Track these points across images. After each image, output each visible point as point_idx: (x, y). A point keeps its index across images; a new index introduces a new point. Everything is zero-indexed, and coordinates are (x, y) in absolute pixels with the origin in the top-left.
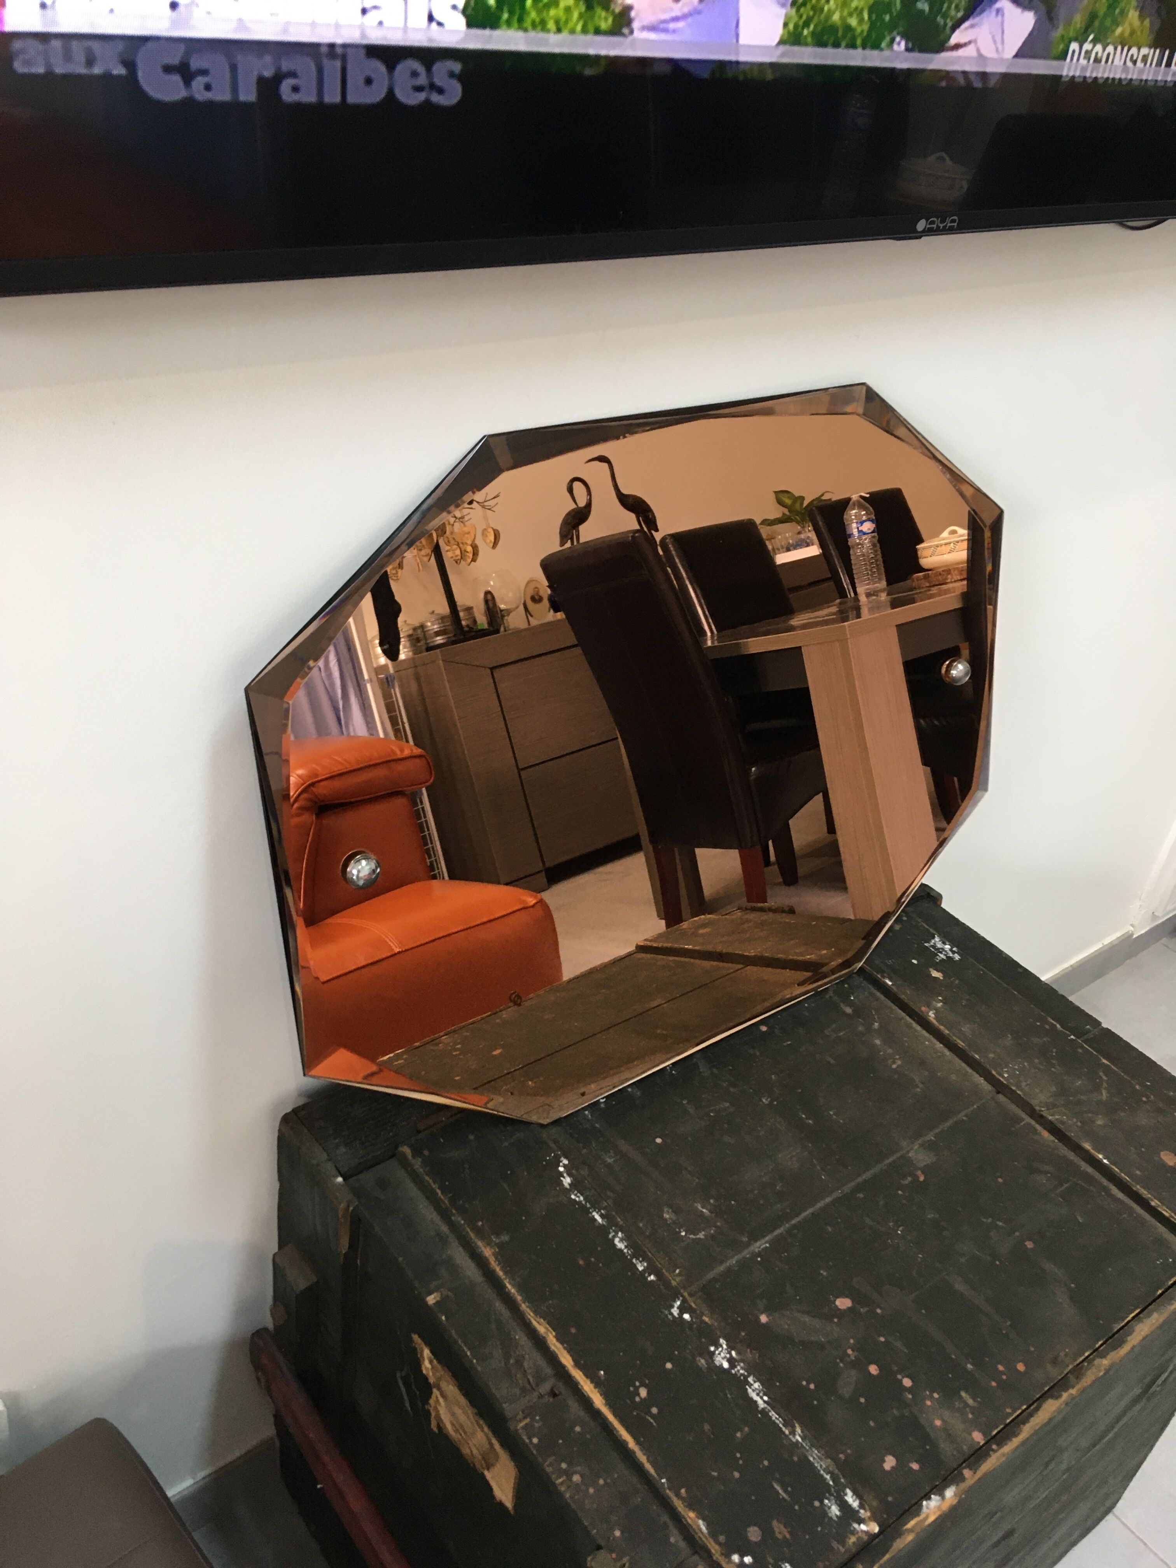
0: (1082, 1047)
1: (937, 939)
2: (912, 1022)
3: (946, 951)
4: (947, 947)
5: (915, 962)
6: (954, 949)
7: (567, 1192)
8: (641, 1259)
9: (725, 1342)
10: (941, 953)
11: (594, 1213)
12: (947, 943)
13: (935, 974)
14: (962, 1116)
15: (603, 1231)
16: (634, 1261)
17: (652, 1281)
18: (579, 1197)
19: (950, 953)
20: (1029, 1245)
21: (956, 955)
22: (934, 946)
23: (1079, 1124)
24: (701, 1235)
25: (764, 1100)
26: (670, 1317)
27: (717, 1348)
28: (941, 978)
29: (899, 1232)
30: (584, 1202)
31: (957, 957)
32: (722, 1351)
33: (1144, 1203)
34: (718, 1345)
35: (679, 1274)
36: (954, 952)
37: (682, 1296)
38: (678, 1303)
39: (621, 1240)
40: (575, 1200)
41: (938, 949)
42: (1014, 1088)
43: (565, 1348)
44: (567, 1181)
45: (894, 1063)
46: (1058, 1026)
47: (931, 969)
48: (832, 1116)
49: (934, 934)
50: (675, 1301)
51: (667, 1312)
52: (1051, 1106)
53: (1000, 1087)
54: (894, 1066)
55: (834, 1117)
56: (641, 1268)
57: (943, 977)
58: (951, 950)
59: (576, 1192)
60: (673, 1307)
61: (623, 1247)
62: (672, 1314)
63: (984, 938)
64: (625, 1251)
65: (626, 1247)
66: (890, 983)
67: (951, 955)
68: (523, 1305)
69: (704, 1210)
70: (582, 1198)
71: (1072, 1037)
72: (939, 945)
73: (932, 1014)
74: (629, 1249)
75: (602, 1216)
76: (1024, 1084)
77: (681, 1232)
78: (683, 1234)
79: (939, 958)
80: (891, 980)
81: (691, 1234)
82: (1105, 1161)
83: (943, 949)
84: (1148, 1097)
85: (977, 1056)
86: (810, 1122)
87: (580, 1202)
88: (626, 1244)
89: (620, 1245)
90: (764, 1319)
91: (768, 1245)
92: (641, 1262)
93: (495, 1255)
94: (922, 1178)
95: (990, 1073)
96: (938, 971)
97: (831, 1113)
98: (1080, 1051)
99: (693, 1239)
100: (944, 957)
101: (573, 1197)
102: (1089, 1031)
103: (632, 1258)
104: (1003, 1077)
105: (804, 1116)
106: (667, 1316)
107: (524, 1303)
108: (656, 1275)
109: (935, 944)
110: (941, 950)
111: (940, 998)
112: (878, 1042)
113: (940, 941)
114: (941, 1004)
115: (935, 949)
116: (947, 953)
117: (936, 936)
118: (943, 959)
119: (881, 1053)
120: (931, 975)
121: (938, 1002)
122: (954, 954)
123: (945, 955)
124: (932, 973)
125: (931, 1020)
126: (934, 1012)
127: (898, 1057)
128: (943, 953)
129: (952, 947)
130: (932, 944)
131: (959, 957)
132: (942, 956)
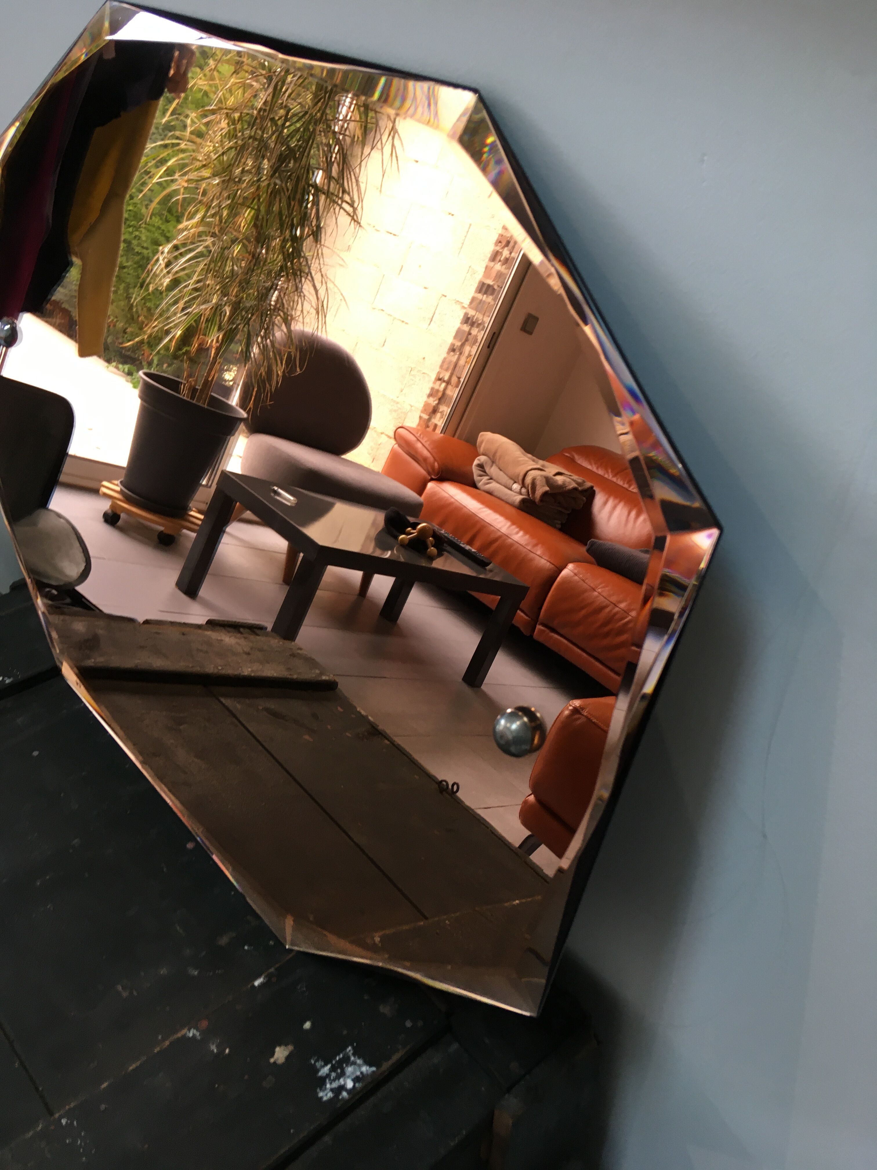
1: (366, 1068)
3: (338, 1078)
4: (350, 1084)
5: (307, 1025)
6: (345, 1094)
10: (333, 1069)
13: (280, 1054)
19: (335, 1085)
21: (330, 1095)
22: (346, 1060)
28: (272, 1060)
31: (326, 1095)
36: (336, 1090)
47: (290, 1048)
49: (378, 1066)
54: (119, 988)
57: (275, 1063)
58: (342, 1088)
66: (257, 983)
67: (328, 1085)
72: (352, 1071)
73: (193, 1034)
79: (318, 1064)
80: (262, 985)
83: (343, 1074)
86: (38, 884)
96: (288, 1058)
104: (62, 1117)
109: (354, 1063)
110: (339, 1070)
111: (227, 1051)
112: (163, 971)
113: (362, 1073)
114: (215, 1051)
115: (341, 1062)
116: (334, 1080)
117: (374, 1069)
118: (318, 1071)
119: (142, 974)
120: (280, 1045)
121: (217, 1047)
122: (332, 1090)
123: (328, 1076)
124: (283, 1047)
125: (184, 1031)
126: (199, 1038)
127: (135, 993)
128: (333, 1075)
129: (349, 1092)
130: (352, 1058)
131: (325, 1099)
132: (326, 1070)
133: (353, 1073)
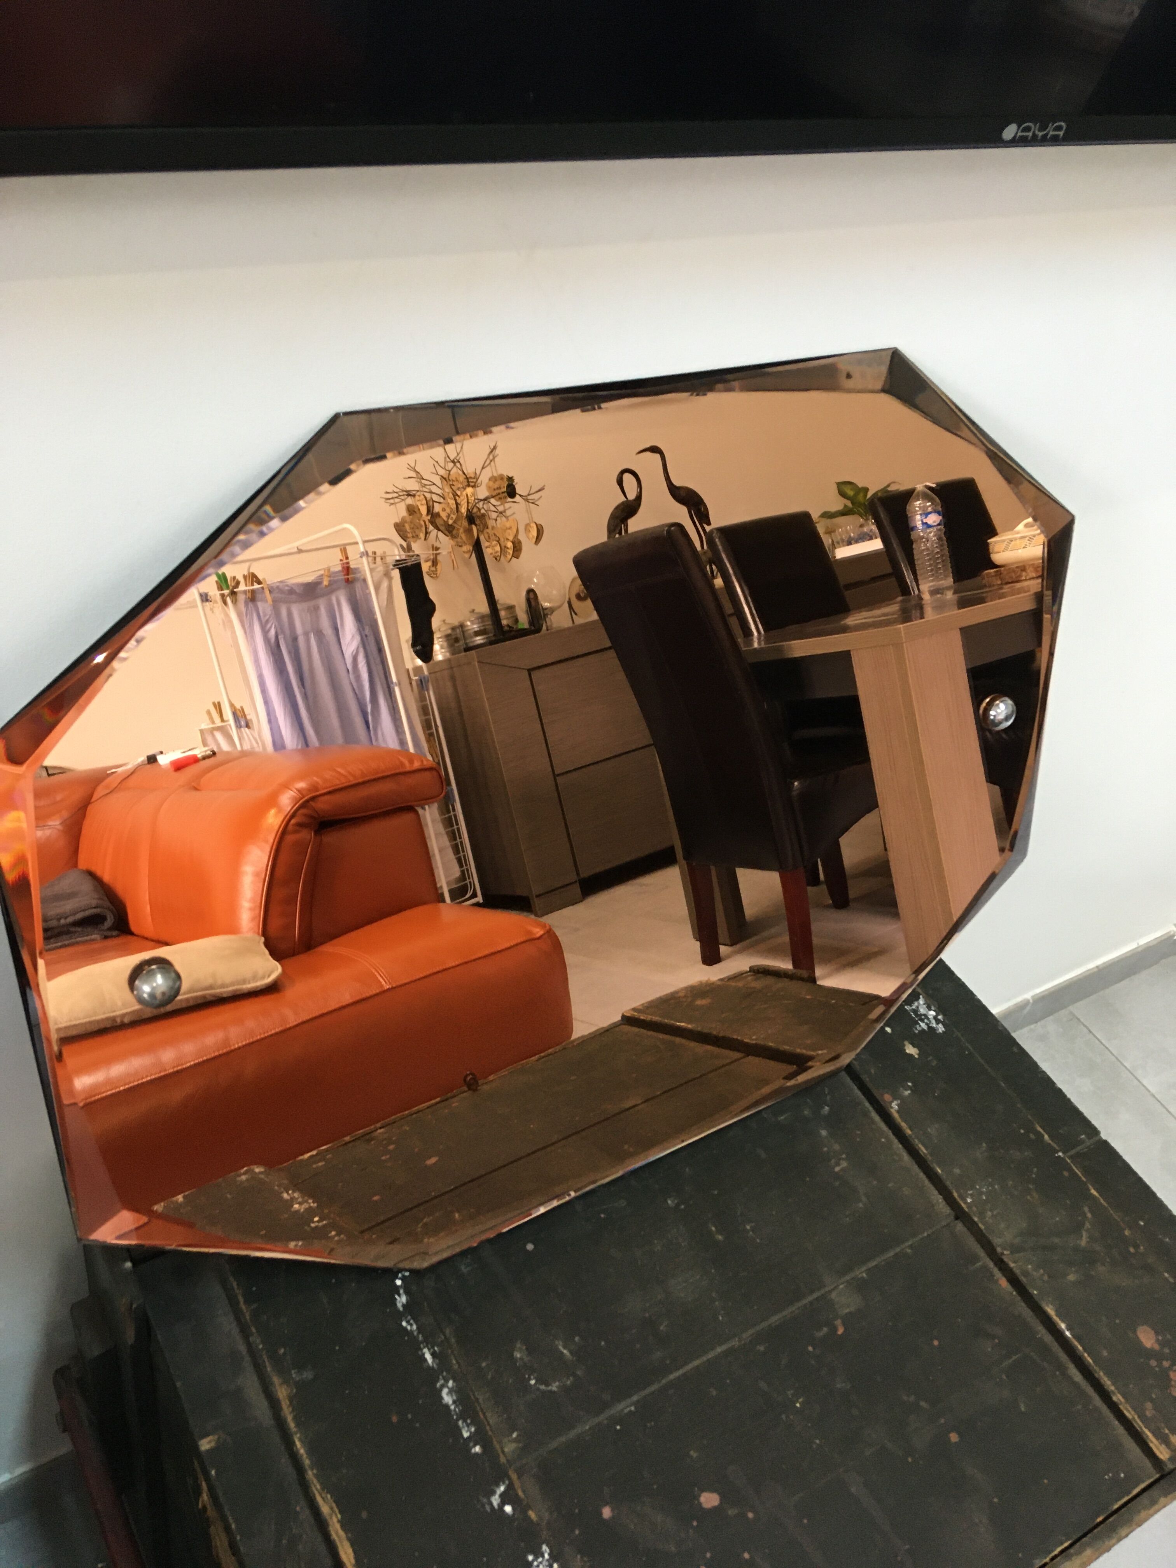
0: (1070, 1170)
1: (921, 1001)
2: (871, 1109)
3: (928, 1019)
4: (932, 1013)
5: (888, 1030)
6: (940, 1017)
7: (400, 1316)
8: (469, 1421)
9: (548, 1550)
10: (922, 1021)
11: (426, 1350)
12: (933, 1008)
13: (911, 1050)
14: (906, 1247)
15: (431, 1376)
16: (460, 1423)
17: (476, 1454)
18: (411, 1325)
19: (934, 1022)
20: (954, 1437)
21: (940, 1025)
22: (916, 1011)
23: (1046, 1278)
24: (554, 1387)
25: (669, 1202)
26: (488, 1508)
27: (536, 1558)
28: (917, 1056)
29: (798, 1405)
30: (415, 1333)
31: (941, 1029)
32: (541, 1563)
33: (1105, 1396)
34: (538, 1554)
35: (515, 1440)
36: (938, 1021)
37: (510, 1479)
38: (502, 1488)
39: (450, 1392)
40: (405, 1329)
41: (921, 1015)
42: (976, 1219)
43: (349, 1539)
44: (402, 1300)
45: (838, 1164)
46: (1046, 1137)
47: (906, 1043)
48: (748, 1231)
49: (920, 994)
50: (498, 1486)
51: (485, 1500)
52: (1015, 1249)
53: (960, 1215)
54: (837, 1169)
55: (751, 1233)
56: (466, 1434)
57: (919, 1055)
58: (935, 1018)
59: (409, 1317)
60: (494, 1493)
61: (450, 1402)
62: (491, 1504)
63: (979, 1001)
64: (452, 1407)
65: (454, 1402)
67: (934, 1025)
68: (310, 1473)
69: (565, 1351)
70: (415, 1327)
71: (1060, 1154)
72: (923, 1010)
73: (895, 1105)
74: (457, 1406)
75: (433, 1355)
76: (989, 1213)
77: (529, 1379)
78: (533, 1382)
79: (919, 1028)
81: (542, 1384)
82: (1068, 1334)
83: (926, 1016)
84: (1136, 1247)
85: (939, 1171)
86: (720, 1237)
87: (412, 1331)
88: (455, 1398)
89: (447, 1398)
90: (607, 1512)
91: (633, 1408)
92: (468, 1426)
93: (291, 1399)
94: (840, 1331)
95: (951, 1193)
96: (914, 1046)
97: (748, 1227)
98: (1066, 1174)
99: (544, 1392)
100: (925, 1027)
101: (404, 1324)
102: (1082, 1142)
103: (458, 1420)
104: (966, 1203)
105: (713, 1229)
106: (483, 1506)
107: (312, 1470)
108: (483, 1447)
109: (918, 1007)
110: (923, 1017)
111: (910, 1084)
112: (824, 1133)
113: (924, 1004)
114: (909, 1092)
115: (917, 1015)
116: (930, 1021)
117: (921, 996)
118: (923, 1030)
119: (825, 1149)
120: (905, 1050)
121: (906, 1090)
122: (937, 1024)
123: (927, 1024)
124: (906, 1048)
125: (893, 1111)
126: (899, 1102)
127: (844, 1156)
128: (926, 1021)
129: (937, 1015)
130: (914, 1007)
131: (944, 1029)
132: (923, 1025)
133: (924, 1009)
